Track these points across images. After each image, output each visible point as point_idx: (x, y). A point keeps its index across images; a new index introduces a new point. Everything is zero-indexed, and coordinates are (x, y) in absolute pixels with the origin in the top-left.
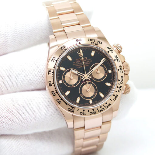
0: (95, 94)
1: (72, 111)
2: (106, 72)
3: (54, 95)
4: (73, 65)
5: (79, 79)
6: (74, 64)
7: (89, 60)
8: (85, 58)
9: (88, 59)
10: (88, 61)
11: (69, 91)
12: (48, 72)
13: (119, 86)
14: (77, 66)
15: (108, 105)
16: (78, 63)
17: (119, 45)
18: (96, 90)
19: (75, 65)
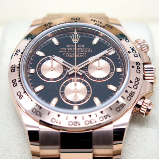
0: (86, 99)
1: (38, 113)
2: (112, 71)
3: (15, 85)
4: (60, 52)
5: (64, 72)
6: (61, 50)
7: (88, 49)
8: (81, 46)
9: (85, 47)
10: (84, 50)
11: (43, 86)
12: (15, 52)
13: (130, 90)
14: (65, 55)
15: (104, 116)
16: (68, 50)
17: (146, 44)
18: (89, 93)
19: (63, 52)
